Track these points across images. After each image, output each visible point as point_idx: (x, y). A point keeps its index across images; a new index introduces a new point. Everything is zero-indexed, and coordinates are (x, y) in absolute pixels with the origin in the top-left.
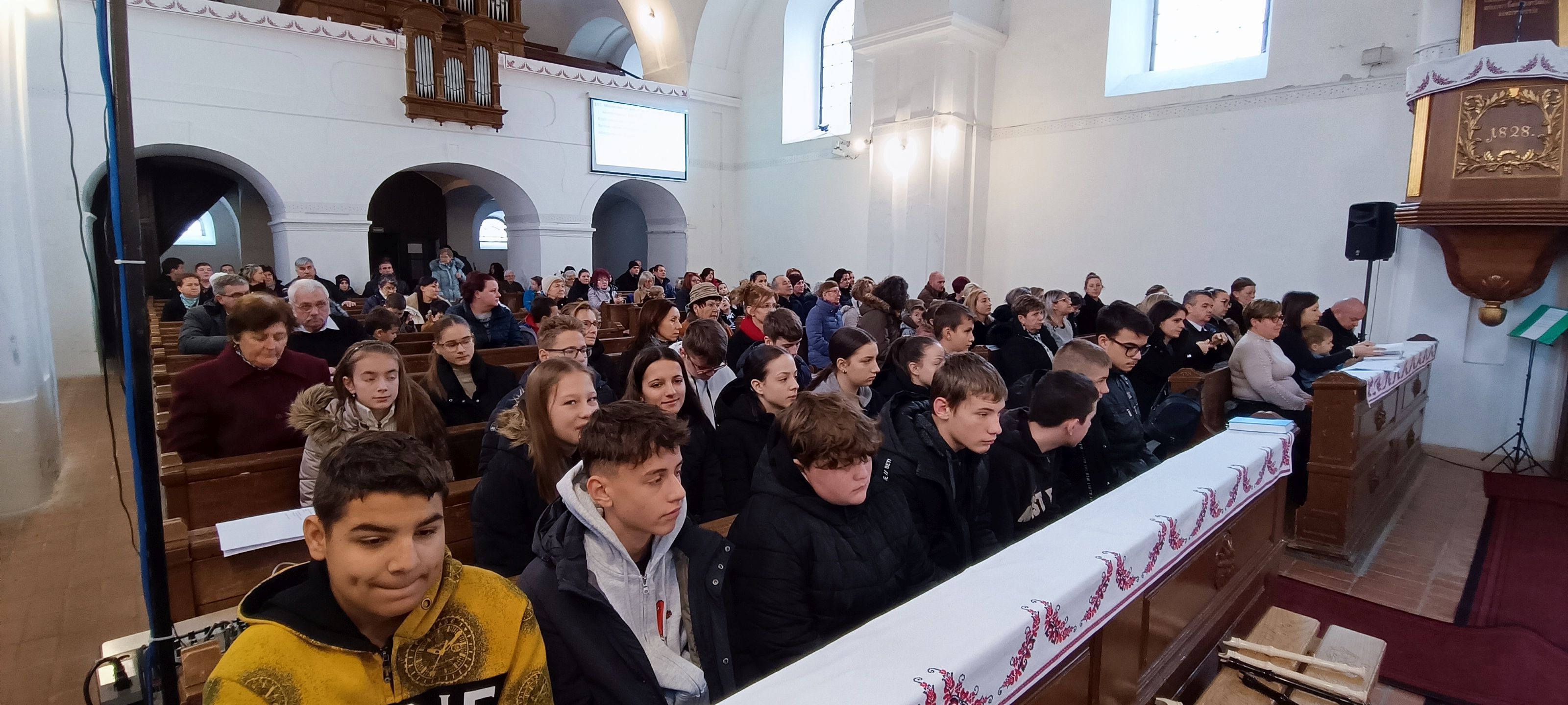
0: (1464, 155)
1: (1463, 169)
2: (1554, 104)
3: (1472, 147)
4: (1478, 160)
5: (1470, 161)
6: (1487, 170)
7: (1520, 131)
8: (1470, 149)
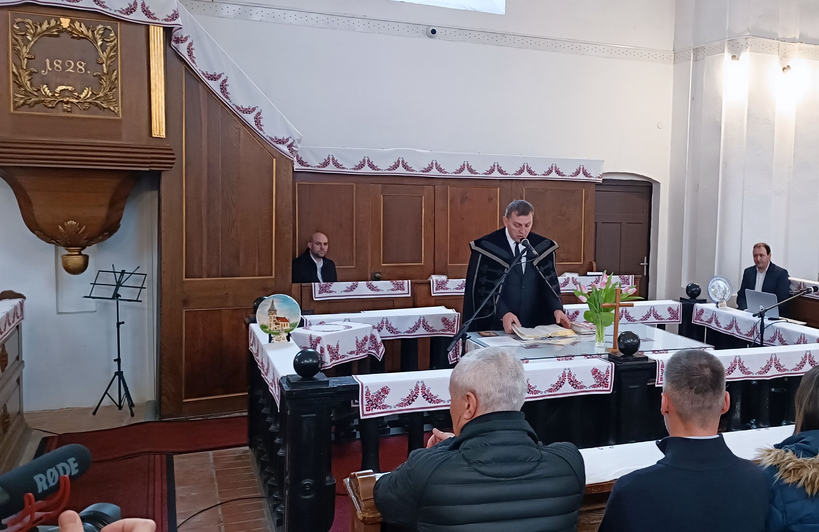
0: (20, 86)
1: (22, 101)
2: (108, 42)
3: (27, 78)
4: (35, 93)
5: (27, 94)
6: (46, 106)
7: (75, 67)
8: (25, 79)
